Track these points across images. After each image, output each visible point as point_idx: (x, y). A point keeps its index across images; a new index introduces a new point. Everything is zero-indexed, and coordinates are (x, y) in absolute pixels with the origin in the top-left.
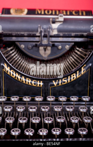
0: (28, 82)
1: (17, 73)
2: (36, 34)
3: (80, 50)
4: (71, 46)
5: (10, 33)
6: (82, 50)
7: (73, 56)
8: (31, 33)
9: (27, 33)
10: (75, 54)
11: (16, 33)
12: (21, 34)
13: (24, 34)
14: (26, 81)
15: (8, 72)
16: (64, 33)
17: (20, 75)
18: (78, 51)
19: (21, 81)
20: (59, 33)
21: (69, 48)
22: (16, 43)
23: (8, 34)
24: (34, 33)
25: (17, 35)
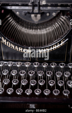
0: (20, 50)
1: (11, 44)
2: (28, 4)
3: (64, 18)
4: (57, 13)
5: (7, 3)
6: (66, 17)
7: (58, 22)
8: (24, 3)
9: (21, 3)
10: (60, 21)
11: (12, 3)
12: (16, 4)
13: (18, 4)
14: (18, 49)
15: (5, 43)
16: (51, 3)
17: (14, 45)
18: (62, 18)
19: (15, 49)
20: (47, 3)
21: (56, 15)
22: (13, 10)
23: (6, 4)
24: (27, 3)
25: (13, 5)
